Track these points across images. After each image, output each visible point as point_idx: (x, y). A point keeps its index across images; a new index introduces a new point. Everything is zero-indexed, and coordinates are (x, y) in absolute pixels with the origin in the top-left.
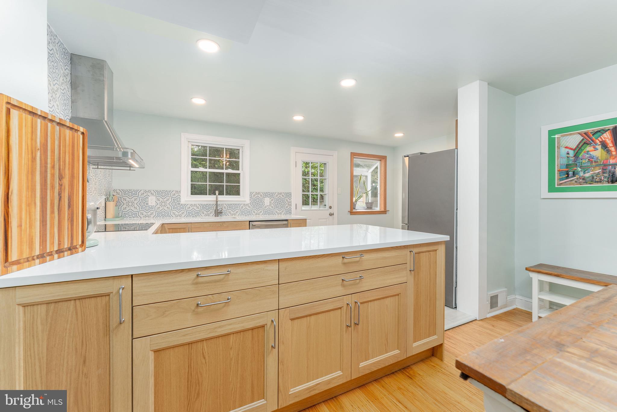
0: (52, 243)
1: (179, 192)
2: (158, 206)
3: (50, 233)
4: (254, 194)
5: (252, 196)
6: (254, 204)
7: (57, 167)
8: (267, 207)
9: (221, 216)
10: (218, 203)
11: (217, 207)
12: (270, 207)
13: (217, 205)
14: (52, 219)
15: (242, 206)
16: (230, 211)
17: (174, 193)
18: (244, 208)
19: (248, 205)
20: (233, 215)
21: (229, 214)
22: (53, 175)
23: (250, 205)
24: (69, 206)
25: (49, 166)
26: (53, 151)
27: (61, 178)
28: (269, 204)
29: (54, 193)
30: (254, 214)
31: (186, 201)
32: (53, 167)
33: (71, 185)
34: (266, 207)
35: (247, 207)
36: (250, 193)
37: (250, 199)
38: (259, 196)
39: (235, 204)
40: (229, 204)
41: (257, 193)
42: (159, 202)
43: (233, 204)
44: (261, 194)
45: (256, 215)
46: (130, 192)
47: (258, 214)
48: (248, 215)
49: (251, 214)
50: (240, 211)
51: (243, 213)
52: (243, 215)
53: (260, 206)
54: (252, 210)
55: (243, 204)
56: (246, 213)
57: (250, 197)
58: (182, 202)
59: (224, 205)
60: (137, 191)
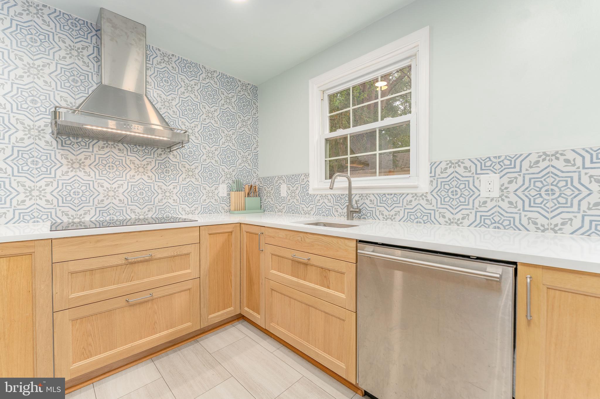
1: (307, 175)
2: (289, 198)
4: (443, 165)
5: (438, 171)
6: (443, 193)
8: (490, 205)
9: (365, 218)
10: (354, 192)
11: (350, 200)
12: (501, 203)
13: (350, 195)
15: (409, 198)
16: (382, 209)
17: (302, 177)
18: (414, 203)
19: (426, 197)
20: (388, 218)
21: (381, 217)
23: (430, 197)
28: (496, 194)
30: (441, 220)
31: (314, 190)
34: (485, 202)
35: (423, 203)
36: (432, 164)
37: (432, 181)
38: (461, 170)
39: (395, 194)
40: (380, 194)
41: (453, 161)
42: (289, 191)
43: (388, 194)
44: (468, 164)
45: (450, 224)
46: (268, 180)
47: (456, 223)
48: (425, 223)
49: (433, 222)
50: (403, 212)
51: (412, 217)
52: (412, 221)
53: (462, 199)
54: (436, 211)
55: (412, 194)
56: (420, 216)
57: (430, 177)
58: (311, 192)
59: (372, 196)
60: (273, 178)
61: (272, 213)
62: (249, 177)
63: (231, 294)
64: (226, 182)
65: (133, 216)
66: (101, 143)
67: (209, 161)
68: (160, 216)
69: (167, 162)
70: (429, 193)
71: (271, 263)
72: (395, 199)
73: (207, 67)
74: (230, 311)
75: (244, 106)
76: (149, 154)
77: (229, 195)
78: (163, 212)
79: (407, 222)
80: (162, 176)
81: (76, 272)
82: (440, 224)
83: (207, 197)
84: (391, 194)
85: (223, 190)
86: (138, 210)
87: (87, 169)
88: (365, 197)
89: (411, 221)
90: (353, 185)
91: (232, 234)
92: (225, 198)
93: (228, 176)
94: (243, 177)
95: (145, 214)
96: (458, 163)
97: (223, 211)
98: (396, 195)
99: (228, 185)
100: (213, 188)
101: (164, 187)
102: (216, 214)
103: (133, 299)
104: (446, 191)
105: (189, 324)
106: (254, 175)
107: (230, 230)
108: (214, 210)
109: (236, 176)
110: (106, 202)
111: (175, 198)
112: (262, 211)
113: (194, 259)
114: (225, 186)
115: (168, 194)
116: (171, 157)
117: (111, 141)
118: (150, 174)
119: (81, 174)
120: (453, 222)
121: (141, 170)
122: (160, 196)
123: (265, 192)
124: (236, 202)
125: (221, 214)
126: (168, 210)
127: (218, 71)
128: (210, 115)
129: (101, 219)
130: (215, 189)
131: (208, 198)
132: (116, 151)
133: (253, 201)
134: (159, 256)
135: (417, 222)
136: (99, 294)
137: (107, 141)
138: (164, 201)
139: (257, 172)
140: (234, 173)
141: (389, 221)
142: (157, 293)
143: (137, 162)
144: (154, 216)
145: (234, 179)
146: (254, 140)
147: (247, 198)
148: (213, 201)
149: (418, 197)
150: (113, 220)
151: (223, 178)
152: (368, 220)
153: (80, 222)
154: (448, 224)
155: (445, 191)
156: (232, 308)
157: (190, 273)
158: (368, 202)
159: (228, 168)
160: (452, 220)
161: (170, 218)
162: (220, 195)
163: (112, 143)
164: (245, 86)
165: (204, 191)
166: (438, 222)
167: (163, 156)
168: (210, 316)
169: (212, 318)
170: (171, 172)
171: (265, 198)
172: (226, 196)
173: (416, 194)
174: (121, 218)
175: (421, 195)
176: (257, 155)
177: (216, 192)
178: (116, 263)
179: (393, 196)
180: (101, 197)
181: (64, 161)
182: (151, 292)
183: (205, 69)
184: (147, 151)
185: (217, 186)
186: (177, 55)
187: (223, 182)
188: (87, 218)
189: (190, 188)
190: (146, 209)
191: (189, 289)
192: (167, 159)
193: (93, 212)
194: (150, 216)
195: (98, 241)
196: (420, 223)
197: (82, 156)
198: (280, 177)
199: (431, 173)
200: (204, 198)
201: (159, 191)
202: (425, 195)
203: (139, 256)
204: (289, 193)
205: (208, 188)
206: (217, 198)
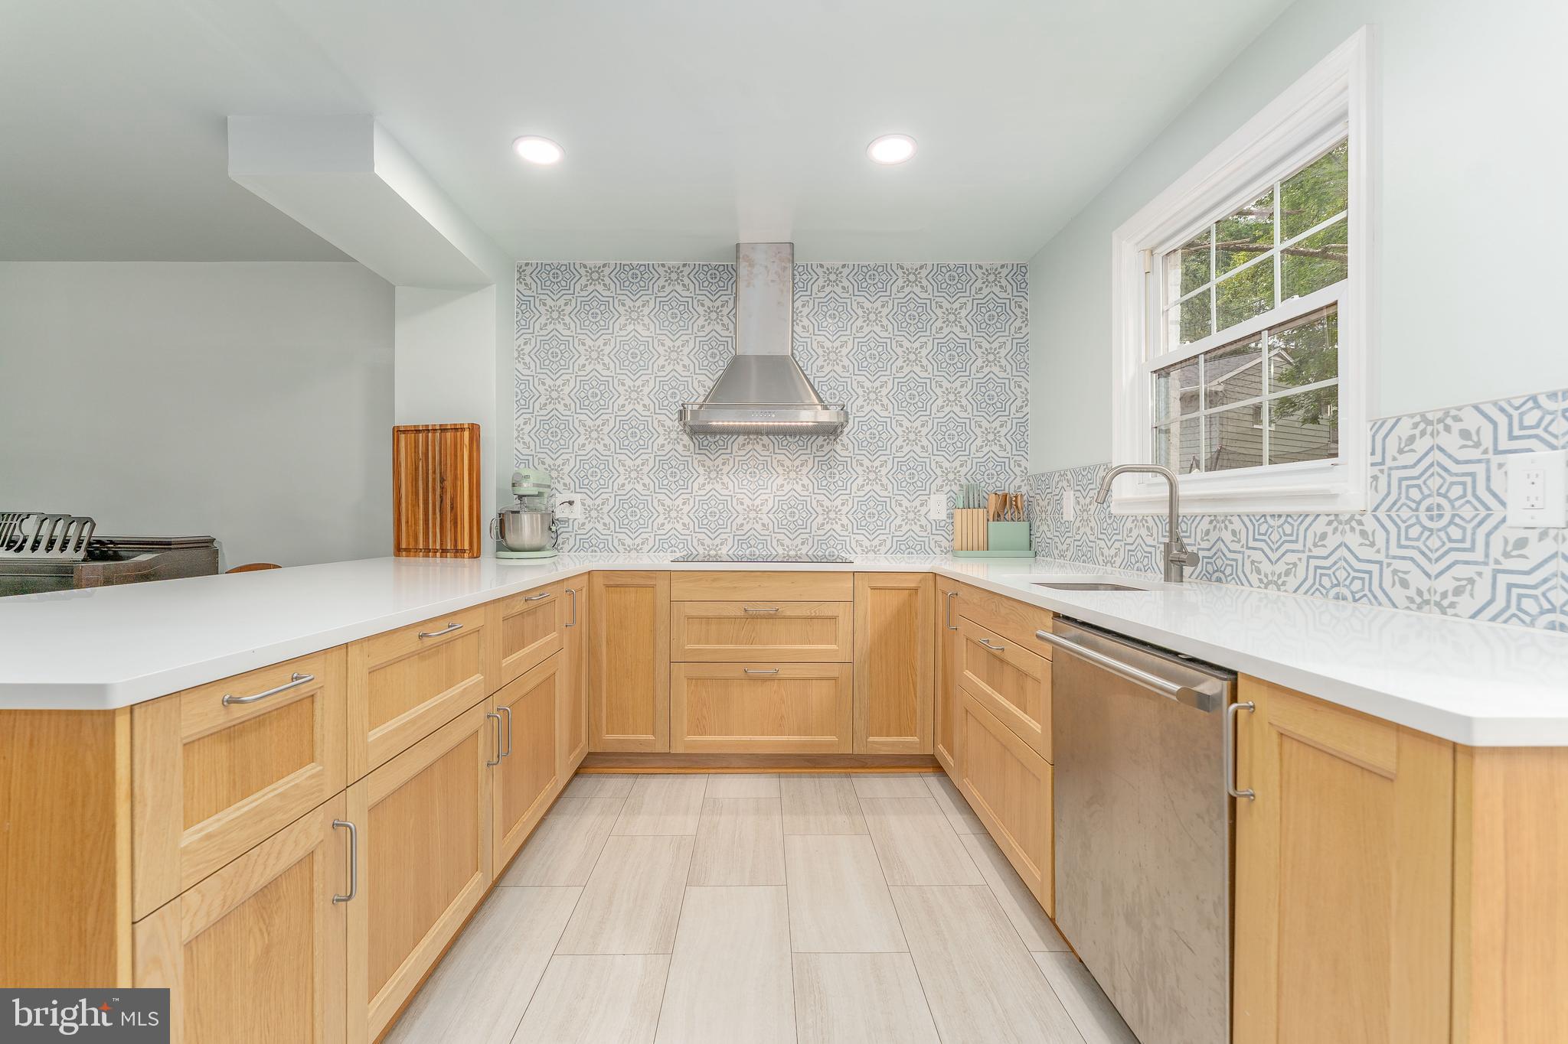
0: (435, 542)
1: (1109, 468)
2: (1077, 523)
3: (433, 532)
4: (1404, 429)
5: (1392, 445)
6: (1405, 513)
7: (438, 471)
8: (1536, 551)
9: (1219, 580)
14: (434, 519)
15: (1320, 526)
16: (1258, 556)
17: (1102, 473)
18: (1332, 542)
19: (1360, 523)
20: (1270, 583)
21: (1254, 578)
22: (434, 480)
23: (1370, 524)
24: (452, 508)
25: (430, 471)
26: (434, 458)
27: (442, 480)
28: (1555, 515)
29: (435, 496)
30: (1398, 593)
31: (1122, 503)
32: (434, 472)
33: (455, 486)
34: (1522, 543)
35: (1353, 540)
36: (1377, 425)
37: (1375, 478)
38: (1451, 442)
39: (1288, 516)
40: (1254, 516)
41: (1430, 416)
42: (1078, 508)
43: (1273, 516)
44: (1472, 421)
45: (1420, 607)
46: (1042, 480)
47: (1438, 604)
48: (1355, 600)
49: (1375, 597)
50: (1306, 564)
51: (1326, 582)
52: (1324, 592)
53: (1455, 533)
54: (1385, 565)
55: (1328, 515)
56: (1345, 580)
57: (1372, 465)
58: (1114, 510)
59: (1235, 519)
60: (1051, 475)
61: (1048, 559)
62: (1002, 476)
63: (915, 712)
64: (946, 489)
65: (781, 551)
66: (741, 438)
67: (909, 448)
68: (820, 554)
69: (832, 458)
70: (1369, 512)
71: (965, 655)
72: (1288, 529)
73: (907, 264)
74: (912, 743)
75: (991, 317)
76: (805, 447)
77: (951, 516)
78: (824, 547)
79: (1312, 595)
80: (824, 483)
81: (693, 618)
82: (1395, 606)
83: (903, 520)
84: (1280, 516)
85: (938, 507)
86: (787, 542)
87: (725, 479)
88: (1223, 522)
89: (1322, 594)
90: (1183, 491)
91: (916, 593)
92: (942, 524)
93: (951, 476)
94: (986, 477)
95: (797, 549)
96: (1446, 419)
97: (937, 550)
98: (1289, 519)
99: (949, 495)
100: (917, 503)
101: (827, 503)
102: (922, 555)
103: (753, 670)
104: (1413, 506)
105: (834, 738)
106: (1017, 470)
107: (913, 585)
108: (918, 547)
109: (968, 477)
110: (746, 528)
111: (845, 521)
112: (1032, 553)
113: (844, 626)
114: (943, 497)
115: (832, 515)
116: (838, 448)
117: (754, 433)
118: (806, 481)
119: (718, 487)
120: (1427, 602)
121: (793, 475)
122: (820, 519)
123: (1038, 508)
124: (964, 532)
125: (932, 555)
126: (832, 542)
127: (929, 263)
128: (912, 357)
129: (740, 553)
130: (922, 505)
131: (906, 523)
132: (759, 448)
133: (1010, 530)
134: (788, 613)
135: (1337, 597)
136: (715, 651)
137: (748, 435)
138: (827, 527)
139: (1024, 463)
140: (964, 470)
141: (1272, 591)
142: (785, 671)
143: (788, 463)
144: (810, 553)
145: (964, 482)
146: (1017, 391)
147: (991, 523)
148: (917, 528)
149: (1340, 523)
150: (754, 555)
151: (939, 482)
152: (1227, 585)
153: (717, 555)
154: (1413, 606)
155: (1408, 506)
156: (916, 739)
157: (837, 651)
158: (1227, 536)
159: (951, 459)
160: (1426, 596)
161: (836, 557)
162: (932, 516)
163: (755, 437)
164: (992, 274)
165: (898, 510)
166: (1390, 600)
167: (826, 449)
168: (871, 739)
169: (874, 742)
170: (837, 476)
171: (1038, 523)
172: (946, 519)
173: (1336, 515)
174: (764, 553)
175: (1347, 517)
176: (1023, 424)
177: (924, 510)
178: (733, 614)
179: (1283, 519)
180: (739, 520)
181: (701, 470)
182: (778, 666)
183: (902, 268)
184: (801, 443)
185: (926, 497)
186: (851, 263)
187: (937, 491)
188: (724, 550)
189: (872, 504)
190: (799, 541)
191: (835, 679)
192: (832, 453)
193: (730, 542)
194: (804, 552)
195: (714, 580)
196: (1343, 599)
197: (719, 461)
198: (1062, 473)
199: (1373, 453)
200: (898, 521)
201: (819, 510)
202: (1357, 517)
203: (762, 608)
204: (1078, 512)
205: (905, 503)
206: (924, 522)
